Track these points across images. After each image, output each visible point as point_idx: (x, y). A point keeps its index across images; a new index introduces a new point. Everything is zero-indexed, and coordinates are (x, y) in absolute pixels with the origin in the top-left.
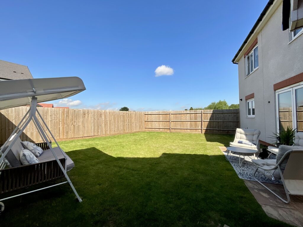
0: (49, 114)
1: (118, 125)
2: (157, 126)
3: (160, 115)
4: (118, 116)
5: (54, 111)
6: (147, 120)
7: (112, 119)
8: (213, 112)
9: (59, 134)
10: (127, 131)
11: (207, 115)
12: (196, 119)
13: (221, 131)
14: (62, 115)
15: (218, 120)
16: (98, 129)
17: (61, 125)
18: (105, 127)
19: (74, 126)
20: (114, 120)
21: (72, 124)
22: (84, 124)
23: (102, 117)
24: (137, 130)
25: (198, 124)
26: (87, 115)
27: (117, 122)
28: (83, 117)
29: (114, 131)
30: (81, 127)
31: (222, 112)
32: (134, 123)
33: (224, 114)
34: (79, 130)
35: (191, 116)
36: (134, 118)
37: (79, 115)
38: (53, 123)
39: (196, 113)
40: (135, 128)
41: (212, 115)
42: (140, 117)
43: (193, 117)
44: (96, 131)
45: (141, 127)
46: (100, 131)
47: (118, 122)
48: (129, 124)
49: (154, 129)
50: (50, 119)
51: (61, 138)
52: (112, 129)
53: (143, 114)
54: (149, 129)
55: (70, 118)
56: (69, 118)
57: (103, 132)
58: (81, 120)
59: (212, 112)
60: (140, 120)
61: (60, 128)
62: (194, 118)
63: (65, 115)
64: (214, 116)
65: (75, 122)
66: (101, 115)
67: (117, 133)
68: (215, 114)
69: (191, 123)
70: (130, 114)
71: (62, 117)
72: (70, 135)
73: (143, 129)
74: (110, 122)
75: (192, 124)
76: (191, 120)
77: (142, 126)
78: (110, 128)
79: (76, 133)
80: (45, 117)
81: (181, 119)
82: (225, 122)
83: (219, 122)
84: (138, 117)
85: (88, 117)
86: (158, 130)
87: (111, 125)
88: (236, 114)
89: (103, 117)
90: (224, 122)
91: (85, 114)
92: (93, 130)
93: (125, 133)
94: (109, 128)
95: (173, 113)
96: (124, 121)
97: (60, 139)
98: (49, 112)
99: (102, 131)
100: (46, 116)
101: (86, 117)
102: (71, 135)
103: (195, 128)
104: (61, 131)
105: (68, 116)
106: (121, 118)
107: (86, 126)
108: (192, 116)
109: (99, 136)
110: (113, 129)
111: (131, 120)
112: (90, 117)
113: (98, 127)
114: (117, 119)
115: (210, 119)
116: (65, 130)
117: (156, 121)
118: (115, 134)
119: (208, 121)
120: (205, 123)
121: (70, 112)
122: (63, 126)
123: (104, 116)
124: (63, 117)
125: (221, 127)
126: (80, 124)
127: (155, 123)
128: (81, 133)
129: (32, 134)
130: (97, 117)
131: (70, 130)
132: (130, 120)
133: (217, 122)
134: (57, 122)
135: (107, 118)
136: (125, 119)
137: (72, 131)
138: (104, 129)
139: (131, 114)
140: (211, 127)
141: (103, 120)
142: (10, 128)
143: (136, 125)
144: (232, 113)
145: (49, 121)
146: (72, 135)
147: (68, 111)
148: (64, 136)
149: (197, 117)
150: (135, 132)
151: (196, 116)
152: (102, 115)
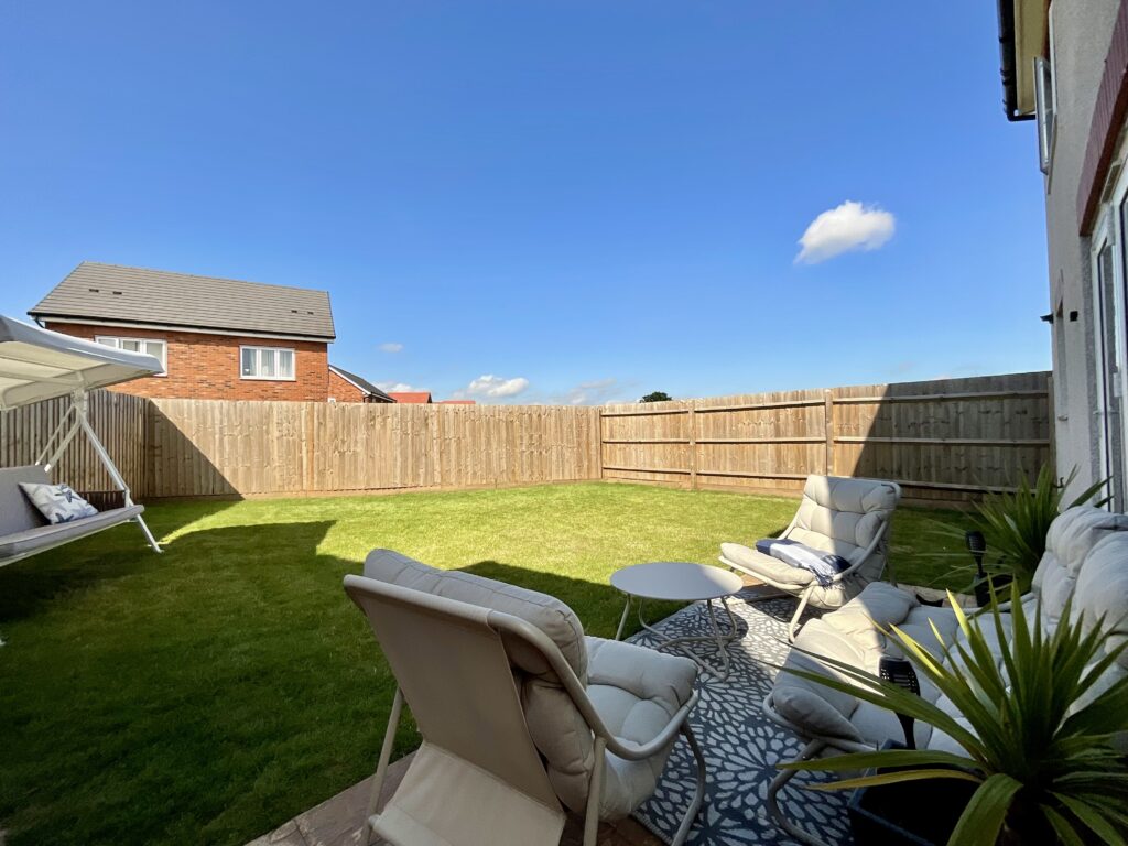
0: (275, 420)
1: (488, 454)
2: (644, 463)
3: (655, 417)
4: (488, 423)
5: (287, 411)
6: (612, 436)
7: (468, 433)
8: (888, 398)
9: (301, 475)
10: (526, 478)
11: (856, 414)
12: (801, 429)
13: (935, 495)
14: (306, 423)
15: (918, 436)
16: (416, 467)
17: (304, 451)
18: (441, 460)
19: (342, 454)
20: (474, 437)
21: (336, 448)
22: (372, 449)
23: (430, 425)
24: (566, 472)
25: (812, 455)
26: (379, 420)
27: (487, 446)
28: (367, 428)
29: (475, 473)
30: (362, 457)
31: (937, 396)
32: (554, 449)
33: (951, 405)
34: (356, 469)
35: (778, 420)
36: (553, 430)
37: (356, 421)
38: (285, 444)
39: (800, 402)
40: (558, 466)
41: (880, 410)
42: (579, 426)
43: (787, 424)
44: (409, 471)
45: (586, 463)
46: (422, 471)
47: (489, 443)
48: (532, 452)
49: (633, 475)
50: (276, 434)
51: (304, 488)
52: (466, 467)
53: (591, 413)
54: (618, 474)
55: (328, 430)
56: (325, 431)
57: (433, 477)
58: (362, 436)
59: (879, 398)
60: (579, 436)
61: (301, 459)
62: (791, 428)
63: (316, 421)
64: (894, 419)
65: (343, 442)
66: (426, 419)
67: (484, 482)
68: (894, 406)
69: (779, 453)
70: (535, 417)
71: (307, 427)
72: (330, 482)
73: (594, 471)
74: (459, 444)
75: (784, 452)
76: (778, 435)
77: (590, 461)
78: (459, 464)
79: (346, 475)
80: (265, 428)
81: (737, 433)
82: (955, 444)
83: (923, 447)
84: (571, 426)
85: (384, 426)
86: (648, 476)
87: (463, 453)
88: (1028, 403)
89: (435, 428)
90: (953, 448)
91: (373, 419)
92: (398, 471)
93: (516, 482)
94: (453, 463)
95: (702, 409)
96: (510, 442)
97: (302, 490)
98: (275, 413)
99: (429, 473)
100: (268, 425)
101: (378, 427)
102: (332, 480)
103: (797, 472)
104: (305, 467)
105: (325, 425)
106: (499, 432)
107: (377, 454)
108: (782, 417)
109: (419, 489)
110: (469, 468)
111: (540, 436)
112: (389, 427)
113: (417, 459)
114: (483, 434)
115: (872, 432)
116: (315, 466)
117: (640, 443)
118: (477, 485)
119: (862, 439)
120: (843, 452)
121: (328, 412)
122: (310, 454)
123: (436, 423)
124: (310, 427)
125: (933, 470)
126: (360, 449)
127: (636, 450)
128: (361, 477)
129: (235, 472)
130: (413, 428)
131: (331, 467)
132: (536, 436)
133: (912, 447)
134: (294, 441)
135: (446, 429)
136: (517, 435)
137: (336, 470)
138: (437, 467)
139: (539, 416)
140: (878, 469)
141: (435, 435)
142: (187, 456)
143: (561, 455)
144: (1005, 397)
145: (275, 440)
146: (336, 480)
147: (325, 409)
148: (312, 483)
149: (804, 423)
150: (558, 483)
151: (804, 417)
152: (429, 421)
